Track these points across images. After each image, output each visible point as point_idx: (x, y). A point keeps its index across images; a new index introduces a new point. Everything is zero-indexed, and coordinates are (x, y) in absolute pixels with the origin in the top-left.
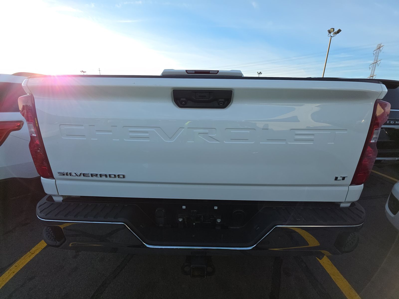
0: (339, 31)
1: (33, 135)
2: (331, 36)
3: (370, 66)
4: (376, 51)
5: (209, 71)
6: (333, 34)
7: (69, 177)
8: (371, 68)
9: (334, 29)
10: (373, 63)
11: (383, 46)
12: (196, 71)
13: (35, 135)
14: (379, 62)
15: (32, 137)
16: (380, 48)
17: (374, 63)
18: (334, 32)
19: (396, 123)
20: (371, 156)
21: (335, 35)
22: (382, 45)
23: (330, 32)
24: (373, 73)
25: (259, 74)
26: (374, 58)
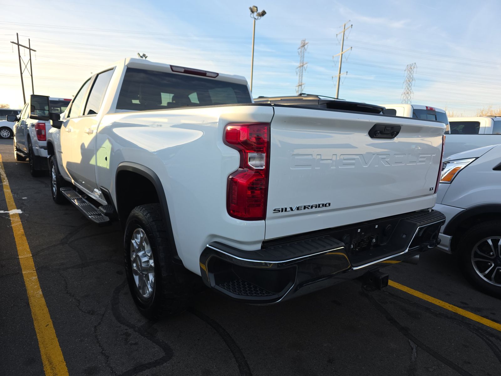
0: (264, 13)
2: (255, 18)
4: (300, 50)
5: (204, 72)
6: (257, 16)
7: (284, 213)
8: (299, 73)
9: (257, 8)
12: (186, 69)
13: (264, 168)
14: (305, 66)
17: (300, 67)
18: (258, 12)
21: (259, 18)
22: (306, 42)
23: (252, 12)
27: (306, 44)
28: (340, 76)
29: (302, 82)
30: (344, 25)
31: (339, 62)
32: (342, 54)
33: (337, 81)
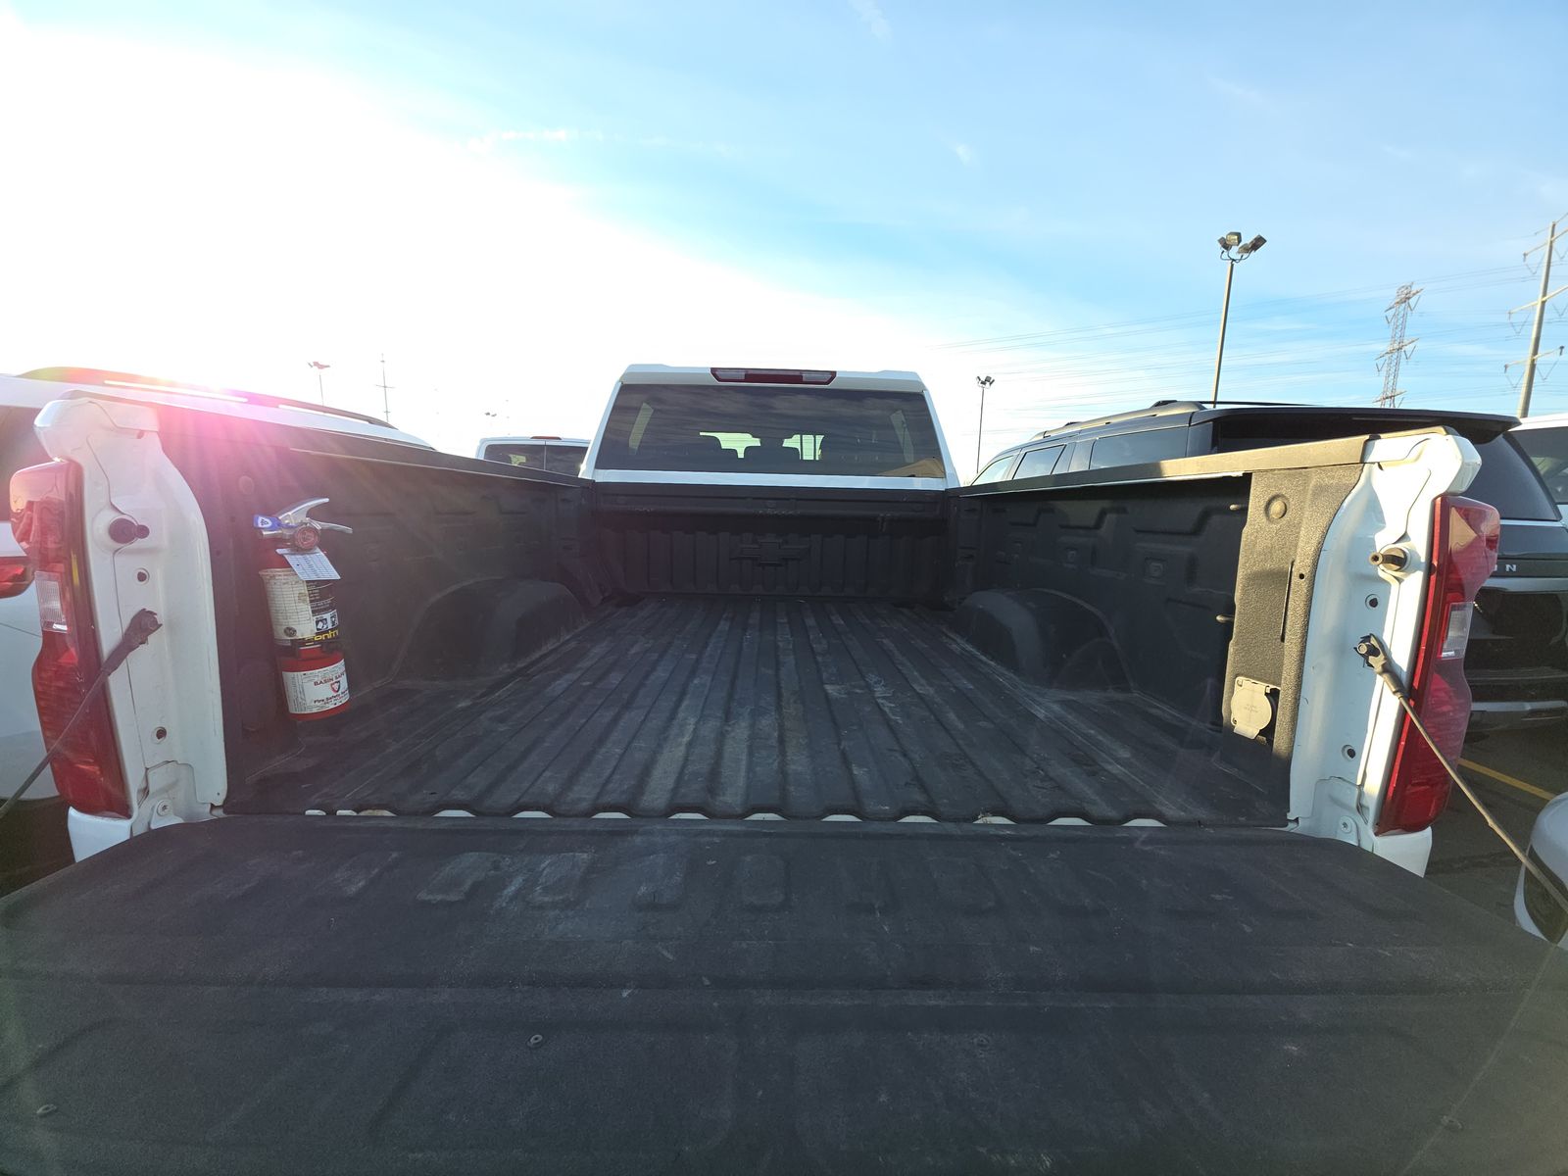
0: (1258, 243)
1: (56, 626)
2: (1234, 260)
3: (1380, 362)
4: (1393, 310)
5: (797, 373)
6: (1239, 252)
8: (1385, 369)
9: (1239, 235)
10: (1388, 350)
11: (1418, 292)
12: (750, 372)
13: (65, 628)
14: (1408, 349)
15: (50, 638)
16: (1409, 298)
17: (1391, 352)
18: (1241, 245)
19: (1508, 570)
20: (1449, 712)
21: (1245, 255)
22: (1414, 290)
23: (1226, 245)
24: (1391, 384)
25: (983, 383)
26: (1389, 333)
27: (1414, 294)
28: (1533, 361)
29: (1394, 390)
30: (1551, 225)
31: (1533, 325)
32: (1543, 303)
33: (1522, 376)
